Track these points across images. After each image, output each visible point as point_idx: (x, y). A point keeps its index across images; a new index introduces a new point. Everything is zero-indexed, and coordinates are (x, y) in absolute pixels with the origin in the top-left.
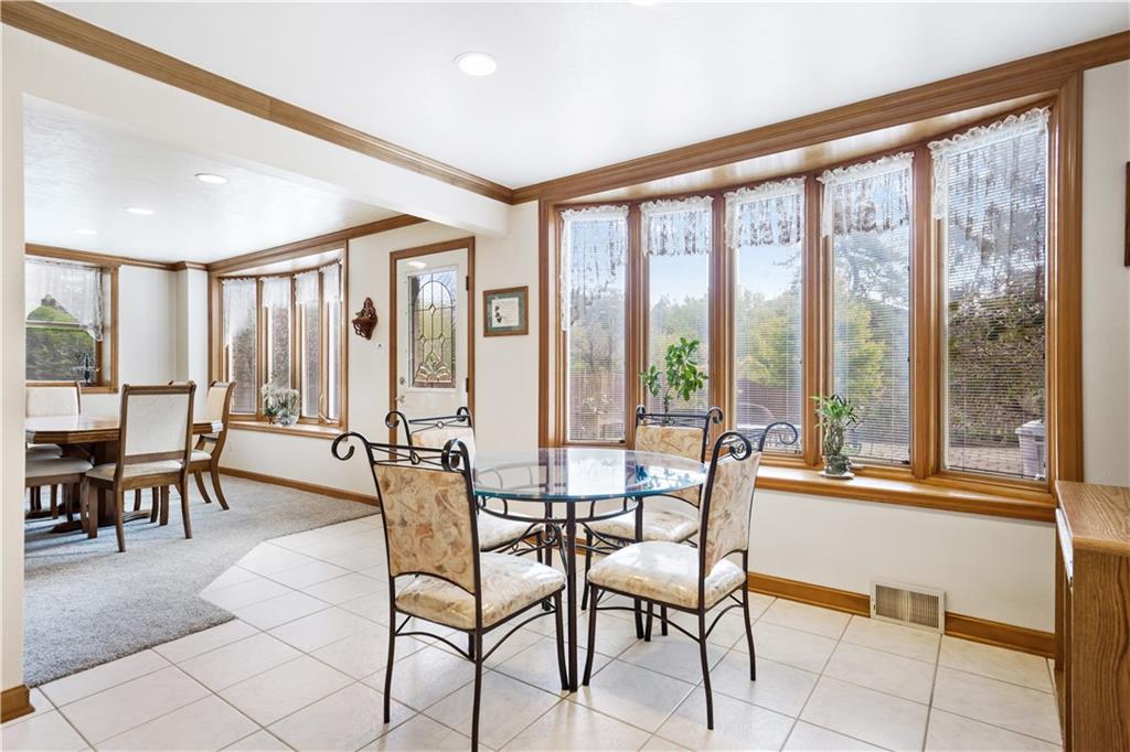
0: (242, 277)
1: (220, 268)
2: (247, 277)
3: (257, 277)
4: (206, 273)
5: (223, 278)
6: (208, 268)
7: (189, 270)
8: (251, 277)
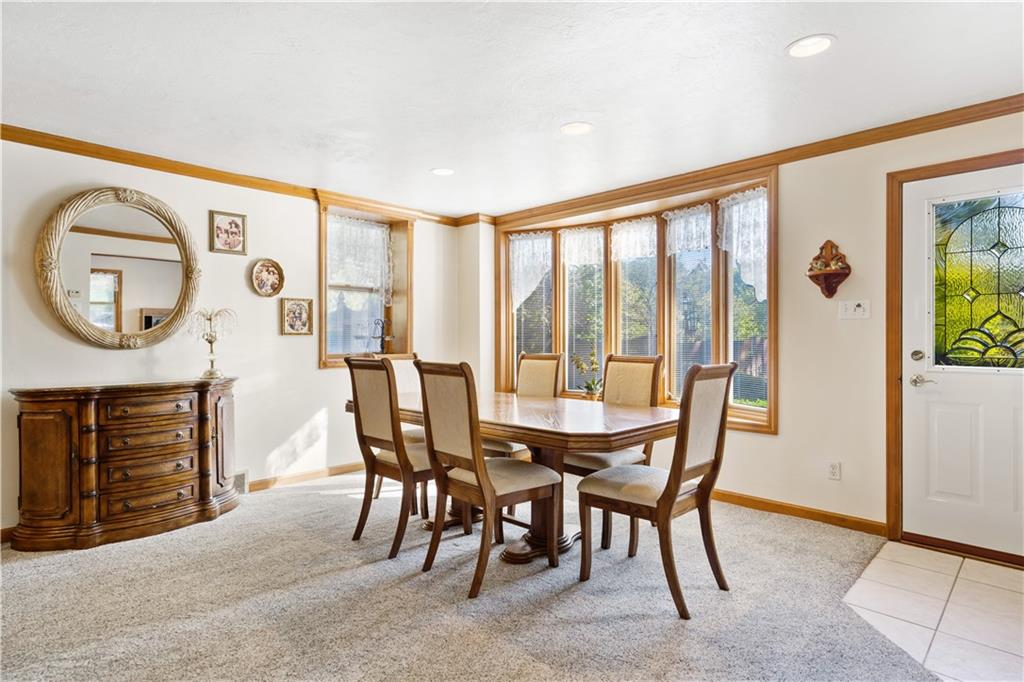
0: (535, 231)
1: (505, 223)
2: (542, 230)
3: (554, 231)
4: (493, 227)
5: (511, 233)
6: (495, 221)
7: (481, 223)
8: (547, 229)
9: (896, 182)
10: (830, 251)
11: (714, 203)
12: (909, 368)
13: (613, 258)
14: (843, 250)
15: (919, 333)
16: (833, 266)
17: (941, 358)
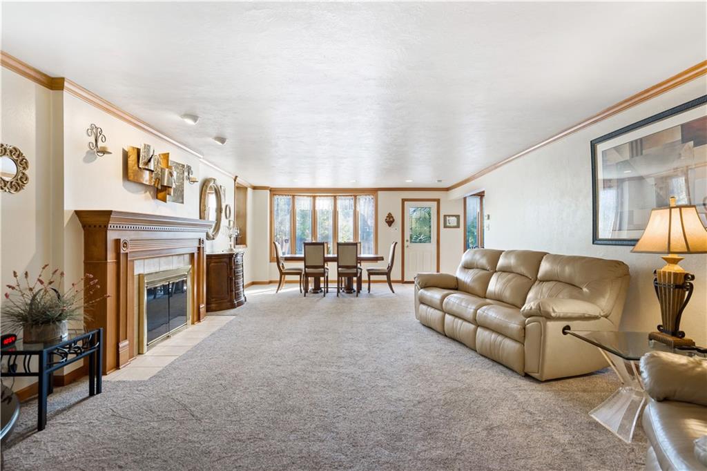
9: (404, 201)
10: (390, 216)
11: (355, 196)
12: (406, 244)
13: (316, 208)
14: (393, 215)
15: (407, 237)
16: (391, 219)
17: (411, 242)
